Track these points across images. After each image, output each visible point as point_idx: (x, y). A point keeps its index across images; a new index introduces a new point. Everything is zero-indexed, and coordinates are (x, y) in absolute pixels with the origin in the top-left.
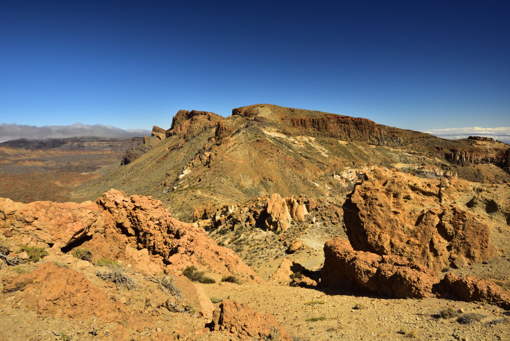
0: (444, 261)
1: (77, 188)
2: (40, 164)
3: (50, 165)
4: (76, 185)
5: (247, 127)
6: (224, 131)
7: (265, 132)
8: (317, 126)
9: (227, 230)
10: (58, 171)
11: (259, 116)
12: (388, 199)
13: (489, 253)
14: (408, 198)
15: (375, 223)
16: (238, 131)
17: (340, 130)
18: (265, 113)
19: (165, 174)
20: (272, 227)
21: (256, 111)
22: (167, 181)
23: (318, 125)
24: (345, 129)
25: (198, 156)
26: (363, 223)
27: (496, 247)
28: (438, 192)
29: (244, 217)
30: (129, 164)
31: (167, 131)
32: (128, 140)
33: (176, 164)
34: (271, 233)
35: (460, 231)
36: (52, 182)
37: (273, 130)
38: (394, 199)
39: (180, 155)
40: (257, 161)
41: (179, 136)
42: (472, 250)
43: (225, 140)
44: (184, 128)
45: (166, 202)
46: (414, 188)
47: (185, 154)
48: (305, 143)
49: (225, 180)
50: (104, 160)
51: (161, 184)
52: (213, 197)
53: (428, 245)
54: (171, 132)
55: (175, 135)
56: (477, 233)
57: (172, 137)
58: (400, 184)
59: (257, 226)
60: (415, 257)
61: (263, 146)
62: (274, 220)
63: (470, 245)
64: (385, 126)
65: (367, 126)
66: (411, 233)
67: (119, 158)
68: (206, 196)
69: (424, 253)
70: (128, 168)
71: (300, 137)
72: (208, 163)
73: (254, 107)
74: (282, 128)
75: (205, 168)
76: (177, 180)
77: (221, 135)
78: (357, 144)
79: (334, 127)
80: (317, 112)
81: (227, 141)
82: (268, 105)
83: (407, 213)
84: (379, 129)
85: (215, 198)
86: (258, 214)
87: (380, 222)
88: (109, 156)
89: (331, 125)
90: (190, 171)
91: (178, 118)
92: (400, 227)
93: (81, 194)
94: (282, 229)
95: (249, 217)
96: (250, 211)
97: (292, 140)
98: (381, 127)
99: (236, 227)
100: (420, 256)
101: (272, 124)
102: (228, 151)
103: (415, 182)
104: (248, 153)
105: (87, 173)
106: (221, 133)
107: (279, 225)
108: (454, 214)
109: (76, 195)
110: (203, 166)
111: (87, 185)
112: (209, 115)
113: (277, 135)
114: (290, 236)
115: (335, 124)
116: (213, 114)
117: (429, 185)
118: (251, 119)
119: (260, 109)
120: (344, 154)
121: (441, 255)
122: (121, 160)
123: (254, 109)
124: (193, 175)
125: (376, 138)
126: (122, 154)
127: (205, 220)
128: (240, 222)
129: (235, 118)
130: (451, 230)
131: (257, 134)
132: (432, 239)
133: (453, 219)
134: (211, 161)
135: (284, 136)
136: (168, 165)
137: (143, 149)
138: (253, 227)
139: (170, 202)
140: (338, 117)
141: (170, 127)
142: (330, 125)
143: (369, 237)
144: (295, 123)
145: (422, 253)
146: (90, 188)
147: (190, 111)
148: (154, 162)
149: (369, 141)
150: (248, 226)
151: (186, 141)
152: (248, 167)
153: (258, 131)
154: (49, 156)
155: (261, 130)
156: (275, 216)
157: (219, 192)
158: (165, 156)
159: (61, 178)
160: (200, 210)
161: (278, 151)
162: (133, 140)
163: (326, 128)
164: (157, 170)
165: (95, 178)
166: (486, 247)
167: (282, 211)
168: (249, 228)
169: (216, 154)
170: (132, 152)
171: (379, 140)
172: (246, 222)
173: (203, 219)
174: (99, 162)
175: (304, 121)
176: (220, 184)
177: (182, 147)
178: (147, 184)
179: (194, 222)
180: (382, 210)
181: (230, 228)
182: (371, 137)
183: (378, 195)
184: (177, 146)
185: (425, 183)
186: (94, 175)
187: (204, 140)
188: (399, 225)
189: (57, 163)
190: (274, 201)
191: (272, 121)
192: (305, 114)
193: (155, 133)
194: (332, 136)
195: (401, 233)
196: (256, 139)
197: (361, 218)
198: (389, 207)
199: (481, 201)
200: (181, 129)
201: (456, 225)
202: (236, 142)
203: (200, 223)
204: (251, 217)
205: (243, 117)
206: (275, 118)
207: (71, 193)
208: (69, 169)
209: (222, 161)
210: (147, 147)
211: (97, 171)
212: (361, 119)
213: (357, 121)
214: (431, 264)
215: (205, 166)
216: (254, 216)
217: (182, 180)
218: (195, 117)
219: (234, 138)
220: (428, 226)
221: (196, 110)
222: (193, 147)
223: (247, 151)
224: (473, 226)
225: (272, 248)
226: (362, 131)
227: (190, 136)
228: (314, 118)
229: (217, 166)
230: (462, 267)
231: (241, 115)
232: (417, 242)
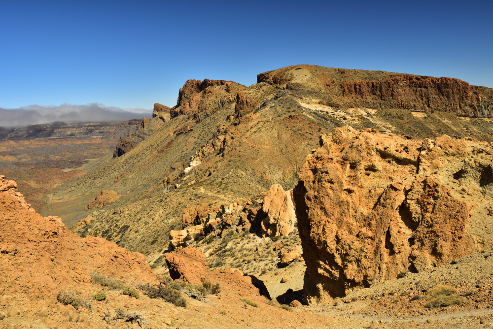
0: (403, 262)
1: (57, 189)
2: (11, 159)
3: (23, 160)
4: (55, 186)
5: (276, 98)
6: (245, 105)
7: (302, 104)
8: (378, 93)
9: (214, 237)
10: (33, 167)
11: (293, 81)
12: (341, 170)
13: (463, 246)
14: (372, 169)
15: (321, 208)
16: (264, 105)
17: (414, 97)
18: (302, 78)
19: (169, 167)
20: (269, 231)
21: (289, 75)
22: (170, 177)
23: (380, 91)
24: (421, 95)
25: (211, 141)
26: (308, 208)
27: (475, 237)
28: (416, 158)
29: (236, 218)
30: (123, 156)
31: (172, 109)
32: (123, 124)
33: (184, 153)
34: (267, 239)
35: (428, 215)
36: (25, 182)
37: (314, 100)
38: (351, 172)
39: (190, 141)
40: (289, 145)
41: (187, 116)
42: (441, 242)
43: (246, 118)
44: (194, 105)
45: (158, 203)
46: (384, 155)
47: (196, 140)
48: (361, 118)
49: (243, 173)
50: (92, 151)
51: (163, 181)
52: (219, 196)
53: (383, 238)
54: (177, 110)
55: (183, 114)
56: (450, 216)
57: (178, 117)
58: (359, 148)
59: (251, 231)
60: (365, 256)
61: (298, 124)
62: (272, 221)
63: (438, 236)
64: (485, 88)
65: (455, 90)
66: (365, 220)
67: (111, 148)
68: (210, 194)
69: (377, 250)
70: (121, 161)
71: (354, 109)
72: (222, 150)
73: (287, 70)
74: (327, 98)
75: (218, 158)
76: (182, 175)
77: (241, 111)
78: (441, 116)
79: (404, 93)
80: (379, 72)
81: (248, 119)
82: (307, 65)
83: (365, 191)
84: (475, 93)
85: (222, 197)
86: (253, 214)
87: (327, 206)
88: (99, 146)
89: (400, 90)
90: (199, 163)
91: (186, 91)
92: (352, 212)
93: (61, 197)
94: (281, 235)
95: (241, 218)
96: (244, 210)
97: (342, 114)
98: (477, 90)
99: (225, 232)
100: (371, 255)
101: (312, 93)
102: (249, 133)
103: (386, 145)
104: (276, 135)
105: (70, 170)
106: (241, 109)
107: (278, 228)
108: (424, 189)
109: (54, 198)
110: (215, 154)
111: (69, 185)
112: (227, 85)
113: (320, 108)
114: (288, 243)
115: (407, 89)
116: (233, 82)
117: (406, 149)
118: (282, 86)
119: (295, 72)
120: (420, 131)
121: (400, 252)
122: (113, 151)
123: (286, 73)
124: (201, 167)
125: (471, 106)
126: (115, 142)
127: (197, 226)
128: (229, 225)
129: (261, 86)
130: (416, 213)
131: (290, 108)
132: (389, 227)
133: (421, 196)
134: (226, 147)
135: (329, 109)
136: (174, 155)
137: (142, 135)
138: (246, 233)
139: (163, 203)
140: (410, 79)
141: (176, 104)
142: (398, 90)
143: (312, 230)
144: (346, 90)
145: (375, 251)
146: (73, 188)
147: (202, 80)
148: (155, 152)
149: (459, 111)
150: (240, 231)
151: (197, 122)
152: (276, 153)
153: (292, 103)
154: (21, 148)
155: (296, 102)
156: (273, 215)
157: (231, 190)
158: (169, 144)
159: (36, 176)
160: (192, 213)
161: (319, 131)
162: (130, 123)
163: (392, 95)
164: (159, 163)
165: (80, 175)
166: (460, 238)
167: (283, 208)
168: (241, 234)
169: (232, 138)
170: (127, 140)
171: (475, 109)
172: (237, 226)
173: (195, 225)
174: (85, 154)
175: (360, 86)
176: (236, 179)
177: (192, 130)
178: (145, 182)
179: (183, 229)
180: (331, 188)
181: (218, 235)
182: (462, 105)
183: (330, 166)
184: (184, 129)
185: (402, 145)
186: (79, 171)
187: (221, 119)
188: (351, 210)
189: (32, 158)
190: (273, 195)
191: (313, 89)
192: (361, 76)
193: (157, 113)
194: (402, 106)
195: (352, 221)
196: (289, 114)
197: (307, 202)
198: (341, 182)
199: (473, 168)
200: (190, 105)
201: (424, 205)
202: (260, 120)
203: (189, 230)
204: (245, 219)
205: (271, 84)
206: (317, 84)
207: (48, 196)
208: (48, 164)
209: (240, 147)
210: (147, 132)
211: (84, 166)
212: (446, 79)
213: (440, 82)
214: (384, 266)
215: (218, 154)
216: (249, 218)
217: (189, 174)
218: (208, 89)
219: (258, 114)
220: (386, 209)
221: (210, 79)
222: (206, 130)
223: (276, 131)
224: (447, 206)
225: (261, 260)
226: (448, 97)
227: (201, 115)
228: (374, 81)
229: (232, 153)
230: (424, 269)
231: (269, 83)
232: (370, 234)
